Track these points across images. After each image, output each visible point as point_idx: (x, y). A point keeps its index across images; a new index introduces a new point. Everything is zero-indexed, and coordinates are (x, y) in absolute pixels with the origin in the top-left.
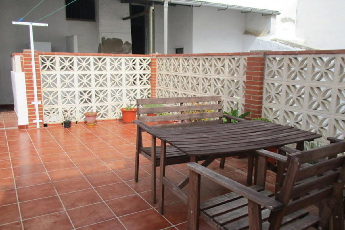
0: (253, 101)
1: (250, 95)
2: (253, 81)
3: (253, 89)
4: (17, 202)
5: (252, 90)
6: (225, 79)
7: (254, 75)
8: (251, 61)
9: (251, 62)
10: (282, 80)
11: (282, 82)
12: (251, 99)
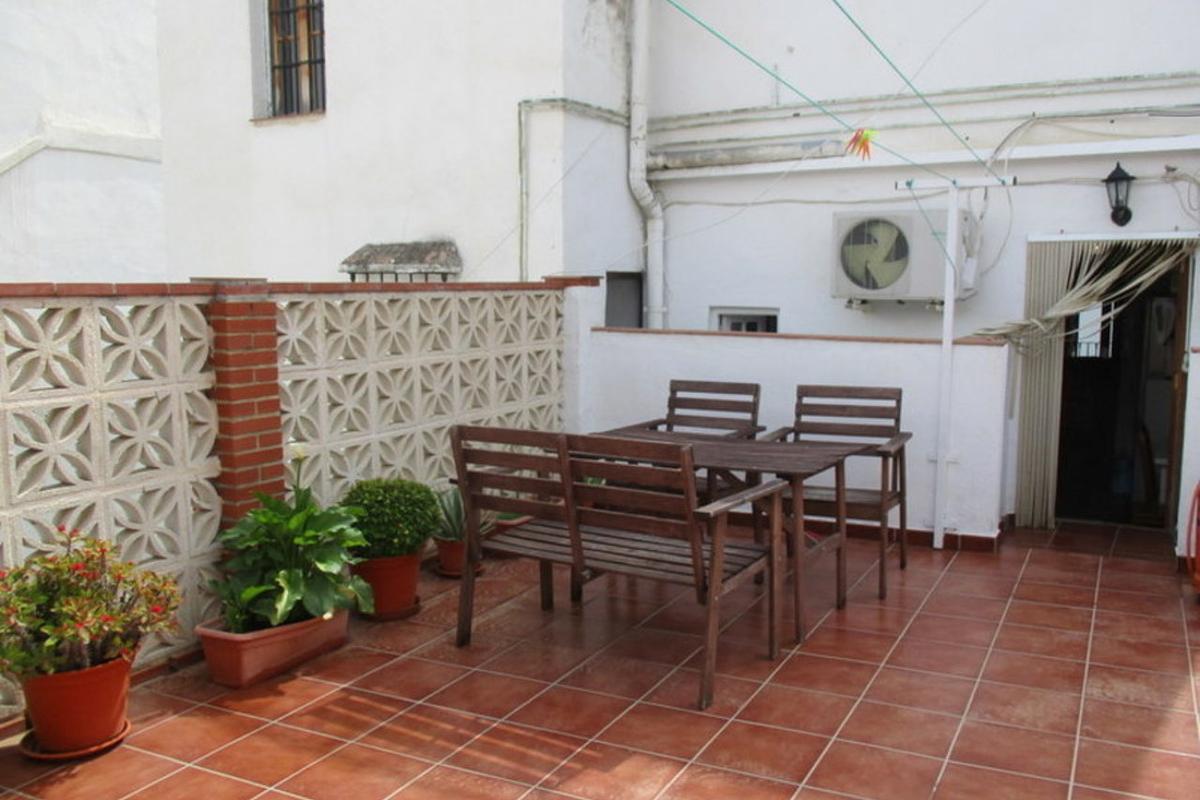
0: (263, 452)
1: (251, 435)
2: (258, 383)
3: (260, 412)
4: (1074, 787)
5: (256, 416)
6: (94, 406)
7: (256, 364)
8: (240, 315)
9: (242, 318)
10: (316, 367)
11: (316, 373)
12: (258, 449)
